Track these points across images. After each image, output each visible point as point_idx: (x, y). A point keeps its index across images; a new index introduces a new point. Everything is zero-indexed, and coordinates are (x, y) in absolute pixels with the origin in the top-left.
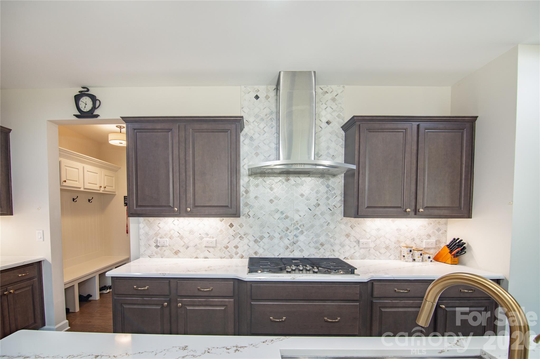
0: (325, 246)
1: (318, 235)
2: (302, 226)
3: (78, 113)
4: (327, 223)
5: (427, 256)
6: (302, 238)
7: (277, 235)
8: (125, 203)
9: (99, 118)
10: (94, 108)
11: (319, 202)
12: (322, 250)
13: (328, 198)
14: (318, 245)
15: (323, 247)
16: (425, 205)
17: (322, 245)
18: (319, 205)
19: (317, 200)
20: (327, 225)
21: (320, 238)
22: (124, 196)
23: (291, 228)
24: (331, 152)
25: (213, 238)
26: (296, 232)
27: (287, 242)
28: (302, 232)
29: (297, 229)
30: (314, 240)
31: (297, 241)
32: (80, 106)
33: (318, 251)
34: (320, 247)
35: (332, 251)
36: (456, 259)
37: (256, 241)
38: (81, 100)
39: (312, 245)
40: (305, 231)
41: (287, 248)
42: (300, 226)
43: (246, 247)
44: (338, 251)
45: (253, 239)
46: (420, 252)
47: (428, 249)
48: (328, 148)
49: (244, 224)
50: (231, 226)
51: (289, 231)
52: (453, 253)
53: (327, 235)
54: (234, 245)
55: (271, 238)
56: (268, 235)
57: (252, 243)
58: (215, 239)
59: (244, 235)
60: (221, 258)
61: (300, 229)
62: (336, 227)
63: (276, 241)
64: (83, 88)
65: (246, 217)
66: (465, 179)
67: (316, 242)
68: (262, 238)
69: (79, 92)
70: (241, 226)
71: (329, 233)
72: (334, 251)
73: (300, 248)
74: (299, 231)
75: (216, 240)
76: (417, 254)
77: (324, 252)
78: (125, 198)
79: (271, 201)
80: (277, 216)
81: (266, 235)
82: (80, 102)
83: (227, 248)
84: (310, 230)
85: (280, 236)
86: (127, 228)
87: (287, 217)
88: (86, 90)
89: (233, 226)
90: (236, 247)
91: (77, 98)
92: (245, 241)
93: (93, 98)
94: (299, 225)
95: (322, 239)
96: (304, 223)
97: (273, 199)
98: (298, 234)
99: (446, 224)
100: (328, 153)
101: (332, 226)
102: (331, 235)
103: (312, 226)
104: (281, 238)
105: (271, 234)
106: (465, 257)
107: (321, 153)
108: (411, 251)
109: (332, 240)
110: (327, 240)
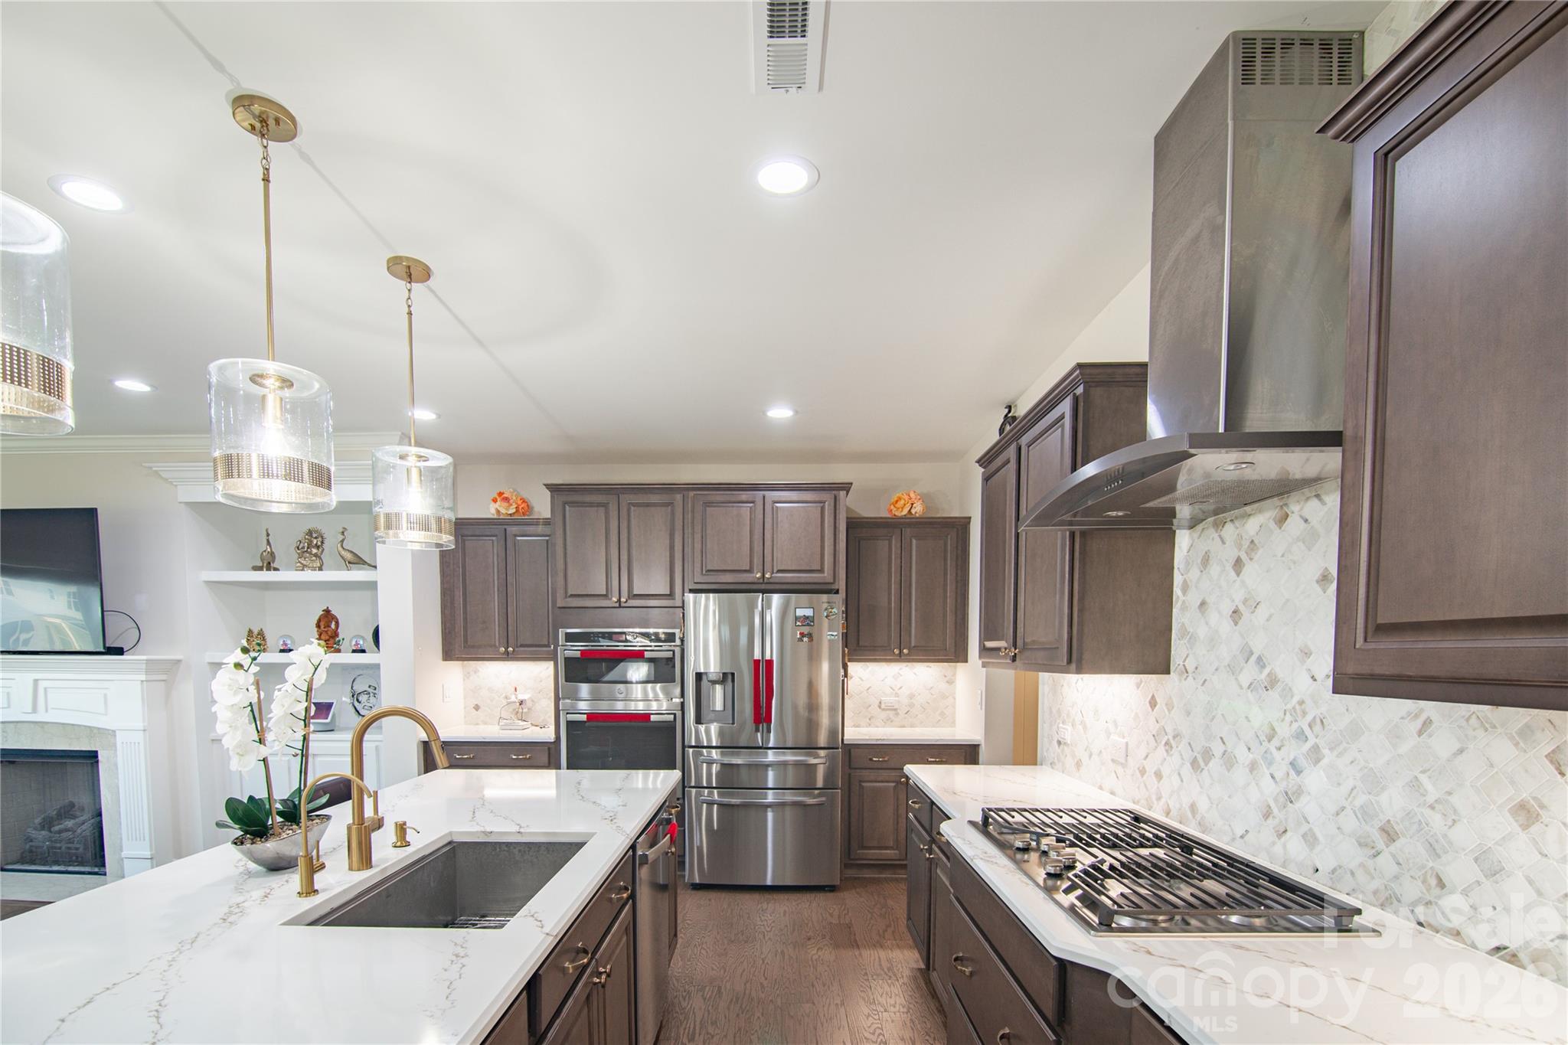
0: (1403, 847)
1: (1374, 782)
2: (1318, 728)
4: (1419, 722)
6: (1314, 779)
7: (1243, 756)
14: (1373, 830)
15: (1393, 848)
17: (1389, 834)
20: (1420, 733)
21: (1384, 798)
23: (1284, 730)
25: (1124, 736)
26: (1296, 751)
27: (1268, 789)
28: (1315, 754)
29: (1301, 736)
30: (1358, 803)
31: (1301, 793)
33: (1370, 863)
34: (1380, 844)
35: (1433, 882)
37: (1195, 766)
39: (1350, 822)
40: (1326, 751)
41: (1268, 812)
42: (1310, 726)
43: (1174, 783)
45: (1191, 756)
49: (1175, 701)
50: (1153, 703)
51: (1276, 742)
53: (1415, 785)
54: (1156, 767)
55: (1229, 761)
56: (1222, 749)
58: (1125, 740)
59: (1175, 738)
61: (1309, 740)
62: (1461, 751)
63: (1240, 775)
65: (1181, 674)
67: (1369, 814)
68: (1208, 755)
70: (1170, 706)
71: (1423, 778)
72: (1441, 884)
73: (1304, 828)
74: (1309, 745)
75: (1127, 743)
77: (1396, 877)
79: (1233, 615)
80: (1249, 673)
81: (1217, 749)
83: (1143, 772)
84: (1345, 750)
85: (1251, 758)
87: (1270, 681)
89: (1156, 704)
90: (1159, 775)
92: (1176, 758)
94: (1309, 718)
95: (1393, 802)
96: (1324, 709)
97: (1241, 609)
98: (1302, 762)
102: (1433, 794)
104: (1253, 768)
105: (1228, 747)
109: (1436, 821)
110: (1409, 815)
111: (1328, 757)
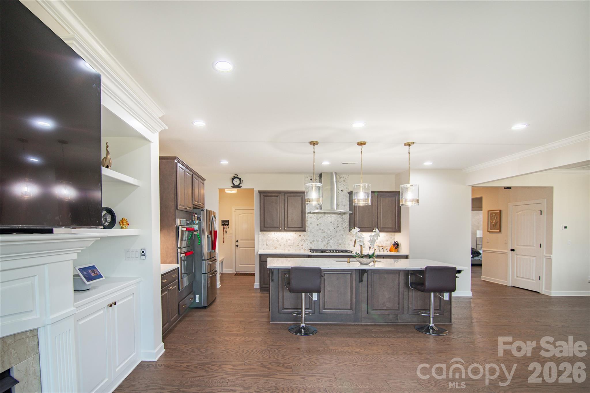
0: (342, 245)
1: (338, 240)
3: (233, 186)
5: (385, 249)
6: (331, 241)
7: (320, 240)
8: (222, 224)
9: (242, 187)
10: (240, 184)
11: (339, 226)
12: (340, 247)
13: (342, 224)
14: (338, 244)
16: (381, 227)
17: (340, 244)
18: (338, 227)
19: (338, 224)
21: (339, 241)
22: (222, 220)
23: (327, 237)
24: (344, 203)
25: (292, 241)
27: (325, 243)
28: (331, 239)
29: (329, 237)
31: (329, 243)
32: (234, 183)
34: (339, 245)
36: (396, 250)
37: (311, 243)
38: (234, 180)
39: (336, 244)
41: (325, 246)
43: (307, 245)
44: (347, 247)
45: (310, 242)
46: (382, 247)
47: (387, 246)
48: (342, 202)
49: (305, 235)
50: (300, 236)
51: (325, 238)
52: (395, 247)
53: (342, 240)
54: (301, 244)
55: (318, 241)
56: (316, 240)
57: (309, 244)
58: (293, 242)
59: (306, 240)
60: (296, 250)
61: (331, 237)
63: (320, 243)
64: (235, 175)
65: (309, 231)
66: (397, 216)
67: (338, 243)
68: (314, 241)
69: (234, 176)
70: (304, 236)
71: (343, 239)
72: (345, 247)
74: (330, 238)
76: (381, 248)
78: (222, 221)
79: (318, 225)
80: (320, 231)
82: (234, 181)
83: (298, 246)
84: (335, 238)
85: (321, 240)
86: (223, 240)
87: (324, 232)
88: (237, 176)
89: (301, 236)
90: (302, 245)
91: (233, 179)
92: (306, 242)
93: (240, 179)
94: (330, 235)
95: (340, 242)
96: (332, 234)
97: (319, 224)
98: (329, 240)
99: (394, 235)
100: (342, 204)
101: (344, 236)
102: (344, 240)
103: (336, 236)
104: (322, 241)
105: (318, 240)
106: (400, 248)
107: (339, 204)
108: (378, 247)
109: (344, 242)
110: (342, 242)
111: (333, 239)
